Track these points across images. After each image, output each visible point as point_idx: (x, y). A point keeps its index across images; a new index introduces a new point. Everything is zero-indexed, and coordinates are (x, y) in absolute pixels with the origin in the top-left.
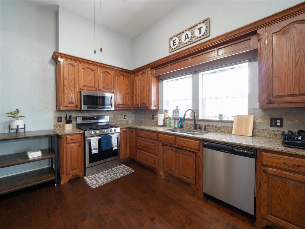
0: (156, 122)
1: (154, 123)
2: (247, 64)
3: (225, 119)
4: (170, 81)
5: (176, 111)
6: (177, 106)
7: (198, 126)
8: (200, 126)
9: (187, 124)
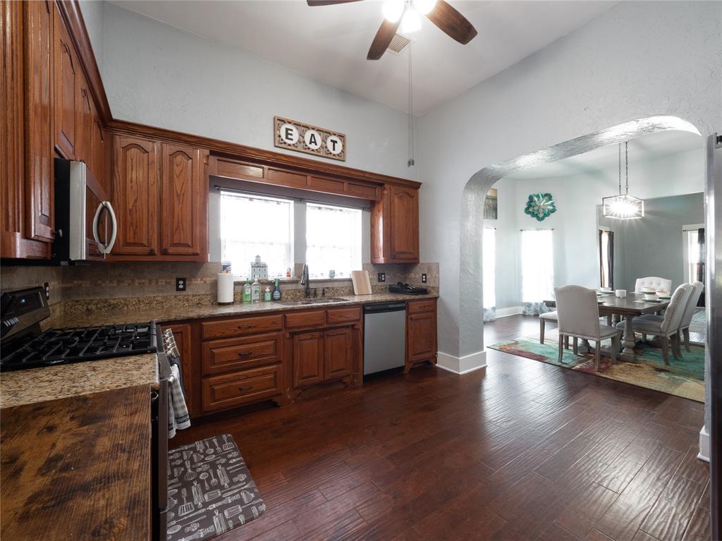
0: (193, 296)
1: (187, 300)
2: (360, 211)
3: (337, 277)
4: (228, 195)
5: (258, 266)
6: (258, 256)
7: (312, 292)
8: (315, 291)
9: (288, 290)
